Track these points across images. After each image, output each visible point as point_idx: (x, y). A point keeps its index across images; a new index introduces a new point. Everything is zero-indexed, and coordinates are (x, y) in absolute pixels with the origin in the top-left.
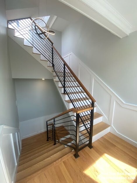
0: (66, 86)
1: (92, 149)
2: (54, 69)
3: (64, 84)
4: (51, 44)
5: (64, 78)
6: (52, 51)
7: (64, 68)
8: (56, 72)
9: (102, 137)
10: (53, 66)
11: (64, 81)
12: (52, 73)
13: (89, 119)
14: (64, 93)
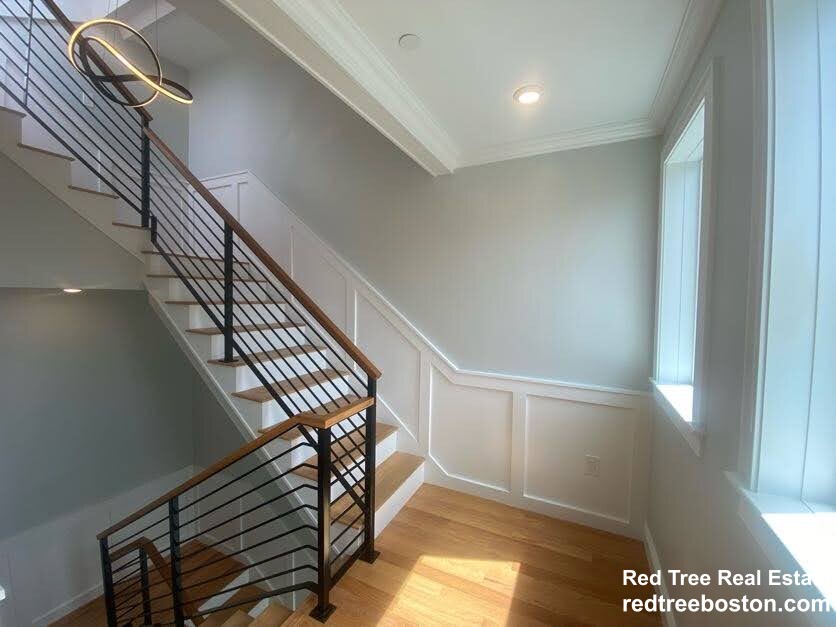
0: (235, 323)
1: (377, 562)
2: (154, 240)
3: (229, 315)
4: (139, 118)
5: (229, 287)
6: (146, 151)
7: (228, 244)
8: (166, 256)
9: (405, 508)
10: (145, 224)
11: (229, 301)
12: (142, 258)
13: (357, 447)
14: (228, 360)
